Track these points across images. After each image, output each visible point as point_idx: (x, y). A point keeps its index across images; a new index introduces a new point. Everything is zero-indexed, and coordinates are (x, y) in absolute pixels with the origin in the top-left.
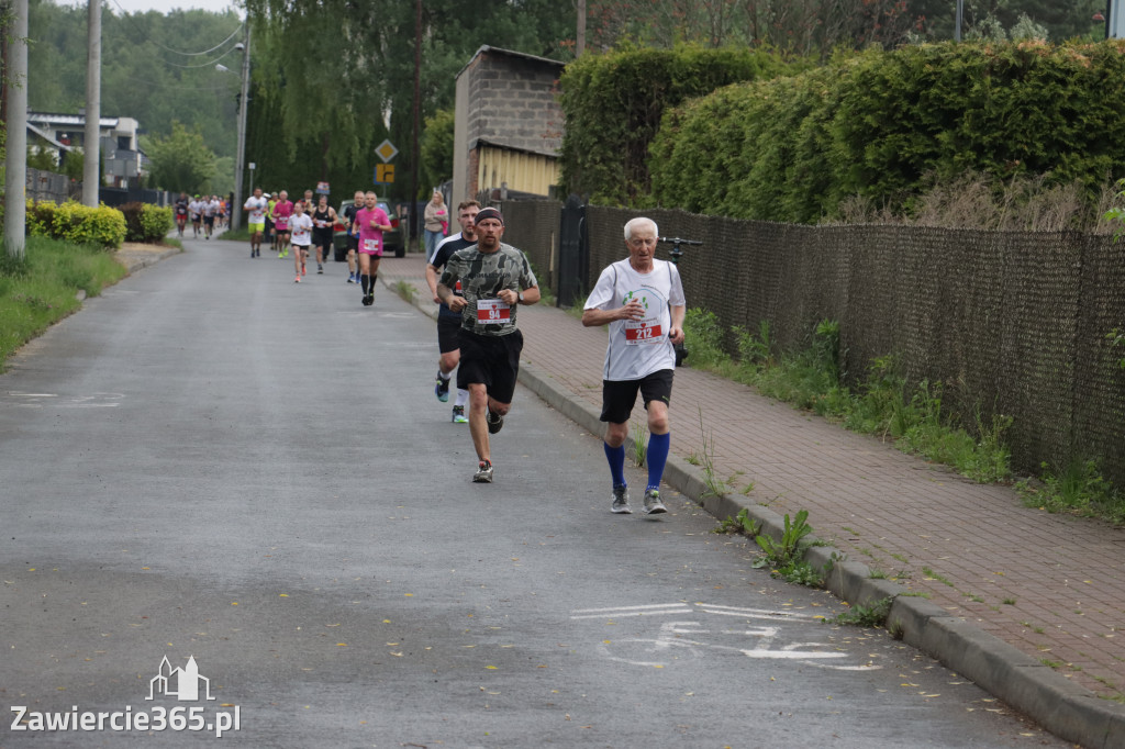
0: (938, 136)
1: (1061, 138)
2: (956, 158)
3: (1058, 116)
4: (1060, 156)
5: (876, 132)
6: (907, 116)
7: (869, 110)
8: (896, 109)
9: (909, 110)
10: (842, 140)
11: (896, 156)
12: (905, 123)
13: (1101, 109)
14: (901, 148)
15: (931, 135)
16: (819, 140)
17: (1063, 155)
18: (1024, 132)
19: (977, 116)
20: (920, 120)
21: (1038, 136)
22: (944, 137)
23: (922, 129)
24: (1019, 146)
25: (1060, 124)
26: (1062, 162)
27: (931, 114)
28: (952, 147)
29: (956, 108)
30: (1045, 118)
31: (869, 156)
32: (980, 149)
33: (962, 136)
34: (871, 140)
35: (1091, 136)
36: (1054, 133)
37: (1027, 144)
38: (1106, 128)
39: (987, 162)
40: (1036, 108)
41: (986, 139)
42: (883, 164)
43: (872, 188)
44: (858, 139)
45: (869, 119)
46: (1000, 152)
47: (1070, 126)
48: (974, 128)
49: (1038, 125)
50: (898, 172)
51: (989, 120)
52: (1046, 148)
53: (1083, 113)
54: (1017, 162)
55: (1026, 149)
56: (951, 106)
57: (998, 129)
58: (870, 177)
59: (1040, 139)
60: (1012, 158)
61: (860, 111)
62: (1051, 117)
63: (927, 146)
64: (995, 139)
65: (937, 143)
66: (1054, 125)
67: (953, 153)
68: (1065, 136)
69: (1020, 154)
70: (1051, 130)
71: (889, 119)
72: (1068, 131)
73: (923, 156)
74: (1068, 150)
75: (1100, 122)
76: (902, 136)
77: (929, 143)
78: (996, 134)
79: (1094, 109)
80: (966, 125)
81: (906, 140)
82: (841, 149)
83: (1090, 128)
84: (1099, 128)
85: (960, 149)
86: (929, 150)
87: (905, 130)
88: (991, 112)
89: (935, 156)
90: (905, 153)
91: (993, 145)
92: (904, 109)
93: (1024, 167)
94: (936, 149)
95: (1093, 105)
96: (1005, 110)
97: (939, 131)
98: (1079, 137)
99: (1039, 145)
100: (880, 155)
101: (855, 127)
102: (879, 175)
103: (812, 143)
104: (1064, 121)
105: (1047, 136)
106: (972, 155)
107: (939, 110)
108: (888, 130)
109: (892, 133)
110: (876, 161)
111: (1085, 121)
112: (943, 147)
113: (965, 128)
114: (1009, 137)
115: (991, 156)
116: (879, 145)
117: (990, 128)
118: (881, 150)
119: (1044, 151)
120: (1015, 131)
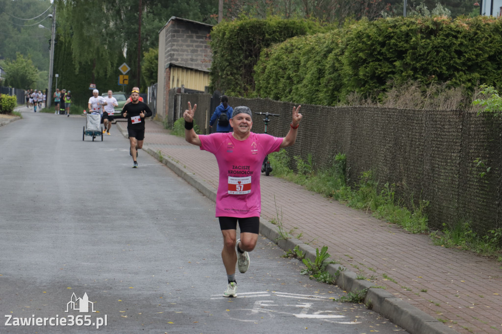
0: (395, 63)
1: (455, 65)
2: (404, 74)
3: (453, 54)
4: (454, 74)
5: (365, 61)
6: (380, 53)
7: (361, 50)
8: (374, 50)
9: (380, 50)
10: (348, 65)
11: (375, 73)
12: (378, 57)
13: (475, 50)
14: (377, 69)
15: (391, 62)
16: (337, 65)
17: (456, 73)
18: (436, 62)
19: (414, 54)
20: (386, 55)
21: (444, 63)
22: (397, 63)
23: (387, 60)
24: (434, 68)
25: (455, 58)
26: (455, 76)
27: (391, 53)
28: (402, 69)
29: (404, 49)
30: (447, 54)
31: (361, 73)
32: (415, 70)
33: (407, 64)
34: (362, 65)
35: (470, 63)
36: (452, 62)
37: (438, 67)
38: (477, 60)
39: (419, 76)
40: (442, 50)
41: (418, 65)
42: (368, 77)
43: (362, 88)
44: (356, 65)
45: (361, 54)
46: (425, 71)
47: (459, 58)
48: (412, 60)
49: (443, 58)
50: (375, 81)
51: (420, 55)
52: (448, 69)
53: (466, 52)
54: (433, 76)
55: (438, 70)
56: (401, 49)
57: (424, 60)
58: (361, 83)
59: (444, 65)
60: (431, 74)
61: (357, 51)
62: (450, 54)
63: (389, 68)
64: (423, 65)
65: (394, 67)
66: (452, 58)
67: (402, 72)
68: (457, 63)
69: (435, 72)
70: (450, 60)
71: (371, 55)
72: (458, 61)
73: (388, 73)
74: (458, 70)
75: (474, 57)
76: (377, 63)
77: (390, 66)
78: (424, 62)
79: (471, 50)
80: (409, 58)
81: (379, 65)
82: (347, 69)
83: (469, 60)
84: (473, 60)
85: (406, 70)
86: (390, 70)
87: (379, 60)
88: (420, 52)
89: (393, 73)
90: (378, 72)
91: (421, 68)
92: (378, 50)
93: (437, 79)
94: (394, 70)
95: (470, 49)
96: (428, 50)
97: (395, 61)
98: (464, 64)
99: (444, 68)
100: (366, 72)
101: (354, 59)
102: (366, 82)
103: (333, 66)
104: (456, 56)
105: (448, 63)
106: (411, 73)
107: (395, 50)
108: (371, 60)
109: (372, 61)
110: (364, 75)
111: (467, 56)
112: (397, 68)
113: (408, 59)
114: (429, 64)
115: (420, 73)
116: (366, 67)
117: (420, 59)
118: (367, 70)
119: (446, 71)
120: (432, 61)
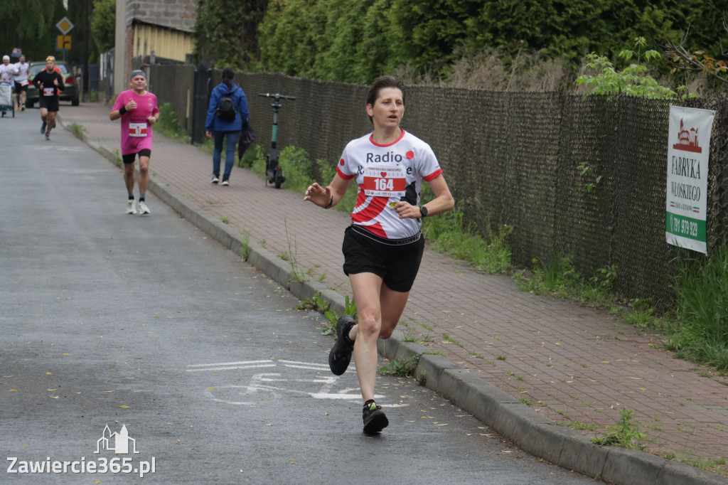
0: (465, 22)
1: (553, 24)
2: (479, 38)
3: (551, 8)
4: (552, 38)
5: (421, 18)
6: (444, 7)
7: (416, 1)
8: (436, 1)
9: (444, 2)
10: (396, 24)
11: (436, 36)
12: (442, 11)
14: (439, 30)
15: (460, 20)
16: (380, 23)
17: (555, 37)
18: (526, 19)
19: (494, 7)
20: (453, 10)
21: (537, 22)
22: (469, 22)
23: (454, 16)
24: (523, 30)
25: (553, 14)
26: (554, 42)
27: (458, 5)
28: (476, 30)
29: (479, 1)
30: (541, 9)
31: (416, 36)
32: (495, 31)
33: (483, 22)
34: (417, 24)
35: (574, 23)
36: (548, 20)
37: (529, 28)
38: (585, 17)
39: (500, 41)
40: (535, 2)
41: (500, 25)
42: (426, 41)
43: (418, 59)
44: (408, 23)
45: (416, 8)
46: (510, 33)
47: (560, 15)
48: (492, 16)
49: (537, 15)
50: (437, 47)
51: (502, 10)
52: (543, 31)
53: (569, 6)
54: (522, 41)
55: (528, 31)
56: (475, 1)
57: (508, 17)
58: (416, 51)
59: (538, 25)
60: (518, 39)
61: (409, 3)
62: (546, 9)
63: (458, 29)
64: (506, 24)
65: (465, 27)
66: (548, 14)
67: (476, 34)
68: (556, 22)
69: (524, 35)
70: (546, 18)
71: (430, 9)
72: (558, 19)
73: (455, 36)
74: (558, 33)
75: (581, 13)
76: (439, 21)
77: (459, 26)
78: (507, 21)
79: (577, 3)
80: (486, 13)
81: (443, 24)
82: (396, 30)
83: (573, 17)
84: (580, 17)
85: (481, 31)
86: (459, 32)
87: (442, 17)
88: (503, 5)
89: (463, 36)
90: (441, 34)
91: (505, 29)
92: (441, 1)
93: (527, 45)
94: (464, 31)
95: (576, 0)
96: (513, 4)
97: (466, 18)
98: (566, 24)
99: (538, 29)
100: (424, 35)
101: (406, 14)
102: (423, 50)
103: (375, 26)
104: (555, 12)
105: (543, 22)
106: (490, 36)
107: (467, 2)
108: (430, 17)
109: (432, 19)
110: (421, 39)
111: (570, 12)
112: (469, 29)
113: (485, 16)
114: (516, 23)
115: (503, 36)
116: (423, 27)
117: (503, 16)
118: (425, 31)
119: (541, 33)
120: (521, 18)
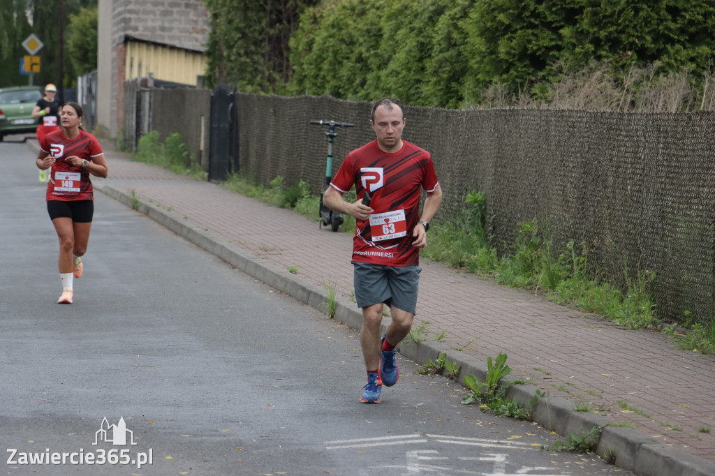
0: (561, 31)
1: (666, 32)
2: (577, 50)
3: (663, 13)
4: (666, 48)
5: (507, 28)
6: (535, 14)
7: (501, 9)
8: (525, 8)
9: (536, 9)
10: (478, 35)
11: (526, 49)
12: (532, 20)
13: (701, 6)
14: (530, 42)
15: (555, 30)
16: (455, 35)
17: (669, 47)
18: (635, 27)
19: (595, 14)
20: (545, 17)
21: (647, 30)
22: (566, 32)
23: (548, 25)
24: (631, 39)
25: (666, 20)
26: (667, 52)
27: (552, 12)
28: (574, 41)
29: (577, 7)
30: (653, 14)
31: (502, 50)
32: (597, 42)
33: (582, 32)
34: (503, 35)
35: (693, 29)
36: (661, 27)
37: (637, 37)
38: (705, 22)
39: (604, 53)
41: (603, 34)
42: (514, 56)
43: (505, 76)
44: (492, 34)
45: (501, 17)
46: (615, 44)
47: (675, 21)
48: (592, 24)
49: (647, 21)
50: (527, 62)
51: (605, 17)
52: (655, 41)
53: (685, 10)
54: (630, 53)
55: (637, 41)
56: (572, 6)
57: (613, 24)
58: (502, 68)
59: (649, 33)
60: (625, 50)
61: (493, 10)
62: (658, 13)
63: (552, 40)
64: (610, 33)
65: (560, 37)
66: (661, 21)
67: (574, 46)
68: (670, 30)
69: (632, 46)
70: (658, 25)
71: (518, 17)
72: (672, 26)
73: (549, 49)
74: (673, 42)
75: (700, 17)
76: (530, 31)
77: (553, 37)
78: (611, 29)
79: (695, 6)
80: (586, 21)
81: (534, 35)
82: (477, 43)
83: (691, 23)
84: (699, 23)
85: (580, 43)
86: (553, 43)
87: (533, 26)
88: (606, 9)
89: (559, 48)
90: (532, 47)
91: (608, 39)
92: (532, 8)
93: (635, 57)
94: (559, 43)
95: (694, 3)
96: (618, 9)
97: (562, 27)
98: (682, 31)
99: (648, 38)
100: (511, 48)
101: (489, 24)
102: (511, 65)
103: (448, 37)
104: (670, 17)
105: (654, 30)
106: (591, 47)
107: (562, 9)
108: (518, 27)
109: (521, 29)
110: (508, 53)
111: (687, 17)
112: (566, 40)
113: (585, 24)
114: (623, 32)
115: (607, 48)
116: (510, 39)
117: (606, 24)
118: (513, 44)
119: (652, 43)
120: (627, 26)
